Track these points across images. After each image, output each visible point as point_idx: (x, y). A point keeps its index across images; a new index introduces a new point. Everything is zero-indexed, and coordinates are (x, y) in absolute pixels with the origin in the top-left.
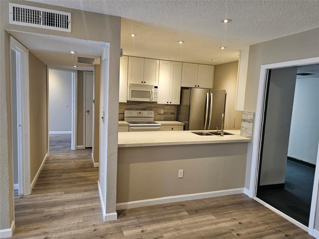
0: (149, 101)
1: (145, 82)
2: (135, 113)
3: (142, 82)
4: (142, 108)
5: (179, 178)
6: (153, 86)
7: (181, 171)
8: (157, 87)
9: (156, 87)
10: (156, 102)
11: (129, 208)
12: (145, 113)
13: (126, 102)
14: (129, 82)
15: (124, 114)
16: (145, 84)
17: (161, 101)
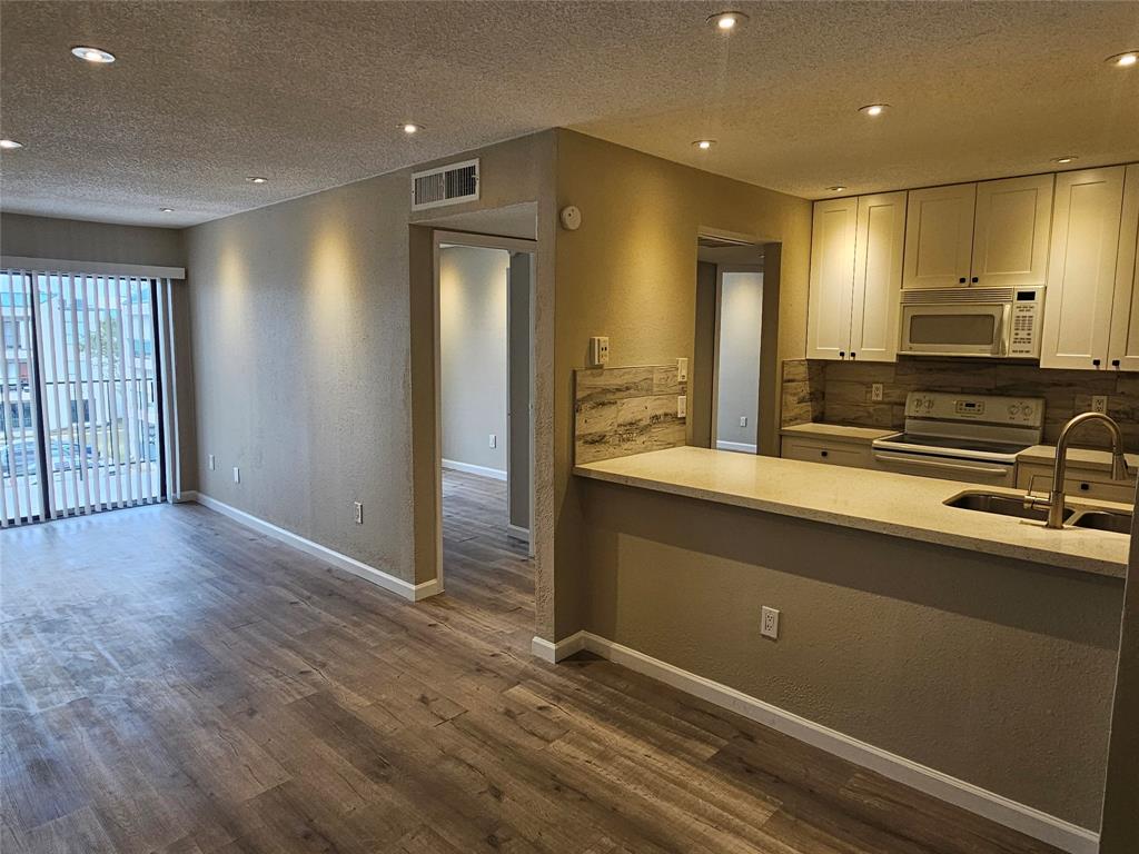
0: (989, 355)
1: (975, 280)
2: (947, 405)
3: (963, 280)
4: (992, 387)
5: (764, 636)
6: (1008, 291)
7: (770, 612)
8: (1034, 293)
9: (1029, 296)
10: (1036, 362)
11: (614, 659)
12: (995, 409)
13: (894, 360)
14: (909, 287)
15: (904, 405)
16: (977, 286)
17: (1061, 355)
